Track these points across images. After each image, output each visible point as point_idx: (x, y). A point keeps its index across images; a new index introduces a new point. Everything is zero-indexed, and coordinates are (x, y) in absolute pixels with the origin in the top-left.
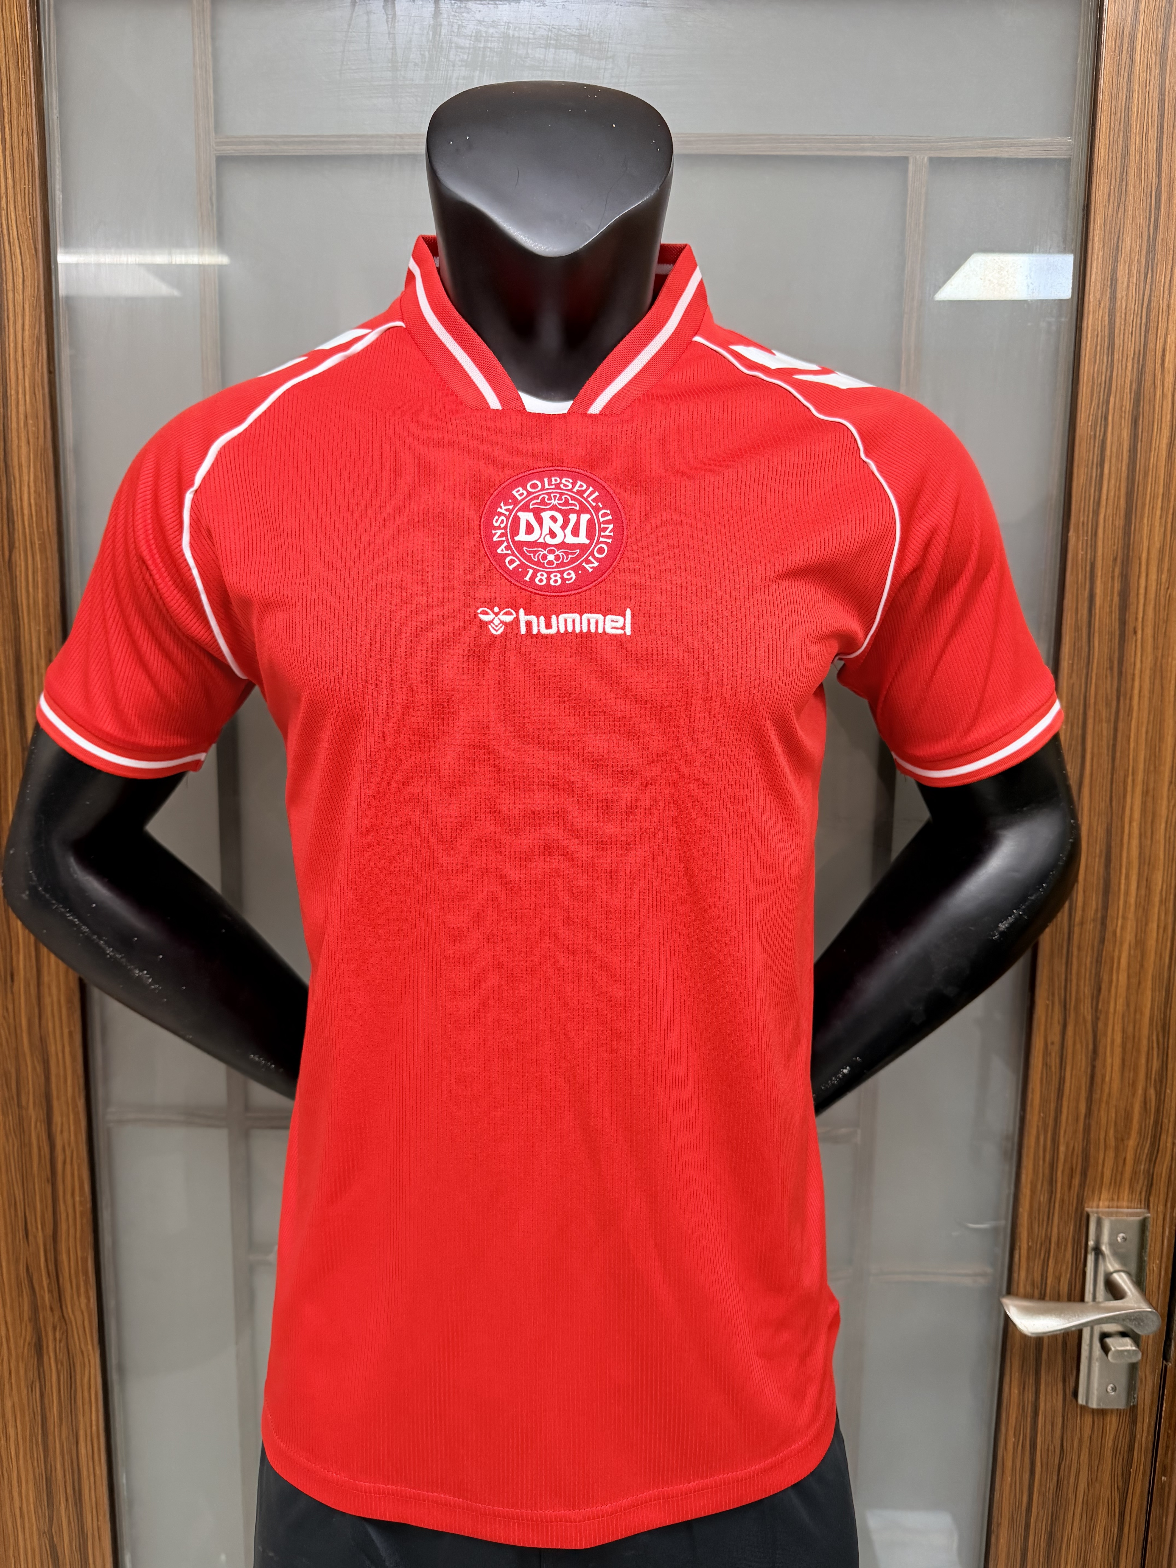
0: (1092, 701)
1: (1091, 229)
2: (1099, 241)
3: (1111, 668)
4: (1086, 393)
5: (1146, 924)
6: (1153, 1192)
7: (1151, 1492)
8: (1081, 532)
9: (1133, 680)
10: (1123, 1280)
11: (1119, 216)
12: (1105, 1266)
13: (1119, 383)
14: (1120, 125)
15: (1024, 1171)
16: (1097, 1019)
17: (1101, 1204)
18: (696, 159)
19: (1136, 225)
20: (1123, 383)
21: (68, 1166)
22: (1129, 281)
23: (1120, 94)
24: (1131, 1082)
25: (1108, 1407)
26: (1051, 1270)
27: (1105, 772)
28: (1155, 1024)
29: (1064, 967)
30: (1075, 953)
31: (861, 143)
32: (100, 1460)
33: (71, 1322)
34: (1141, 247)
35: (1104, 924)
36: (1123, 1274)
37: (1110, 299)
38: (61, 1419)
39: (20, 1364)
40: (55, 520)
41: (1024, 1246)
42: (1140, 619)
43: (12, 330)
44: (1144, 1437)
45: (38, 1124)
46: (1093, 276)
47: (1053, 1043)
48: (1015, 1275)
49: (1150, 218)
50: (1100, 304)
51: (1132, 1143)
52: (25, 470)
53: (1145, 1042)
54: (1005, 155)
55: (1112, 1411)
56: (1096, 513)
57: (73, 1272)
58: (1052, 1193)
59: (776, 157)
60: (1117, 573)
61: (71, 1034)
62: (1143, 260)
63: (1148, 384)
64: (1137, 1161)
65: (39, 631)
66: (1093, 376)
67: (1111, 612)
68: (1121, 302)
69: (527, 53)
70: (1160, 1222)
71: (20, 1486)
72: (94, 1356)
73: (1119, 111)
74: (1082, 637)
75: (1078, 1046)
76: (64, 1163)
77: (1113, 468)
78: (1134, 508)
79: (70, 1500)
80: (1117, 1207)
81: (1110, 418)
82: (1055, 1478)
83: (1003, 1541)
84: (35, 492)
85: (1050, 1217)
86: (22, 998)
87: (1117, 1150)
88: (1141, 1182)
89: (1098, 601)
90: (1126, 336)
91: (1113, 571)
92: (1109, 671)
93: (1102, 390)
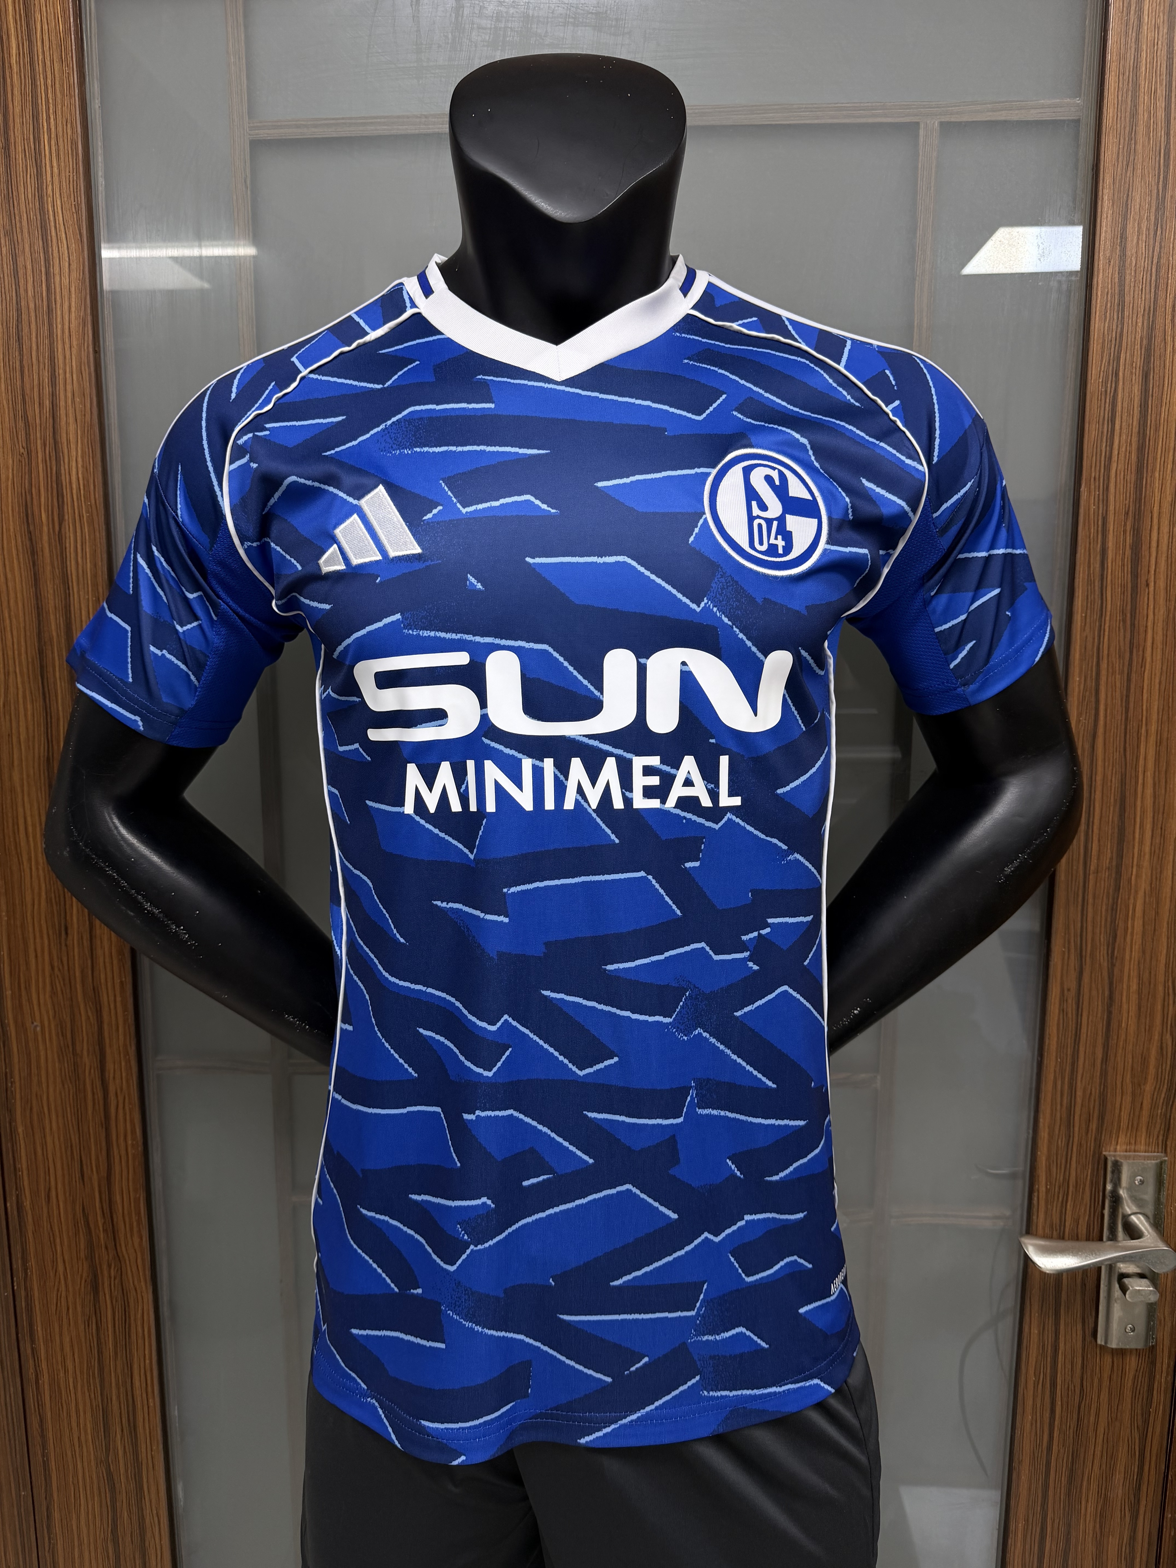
0: (1106, 652)
1: (1101, 188)
2: (1109, 200)
3: (1124, 621)
4: (1097, 351)
5: (1161, 872)
6: (1171, 1136)
7: (1171, 1432)
8: (1092, 487)
9: (1146, 631)
10: (1140, 1222)
11: (1128, 175)
12: (1123, 1208)
13: (1129, 339)
14: (1128, 85)
15: (1041, 1115)
16: (1113, 965)
17: (1118, 1147)
18: (712, 131)
19: (1145, 183)
20: (1133, 340)
21: (121, 1111)
22: (1138, 239)
23: (1128, 54)
24: (1147, 1028)
25: (1127, 1347)
26: (1069, 1213)
27: (1119, 722)
29: (1079, 916)
30: (1091, 901)
31: (873, 110)
32: (153, 1392)
33: (125, 1261)
34: (1150, 204)
35: (1119, 873)
36: (1142, 1217)
37: (1120, 254)
38: (116, 1353)
39: (78, 1300)
40: (101, 493)
41: (1043, 1189)
42: (1152, 572)
43: (59, 313)
44: (1163, 1375)
45: (92, 1071)
46: (1103, 235)
47: (1069, 990)
48: (1034, 1217)
49: (1159, 176)
50: (1110, 262)
51: (1149, 1087)
52: (73, 446)
53: (1161, 988)
54: (1015, 118)
55: (1131, 1350)
56: (1108, 468)
57: (126, 1212)
58: (1069, 1136)
59: (789, 126)
60: (1128, 528)
61: (121, 985)
62: (1153, 218)
63: (1158, 340)
64: (1154, 1106)
66: (1104, 332)
67: (1123, 565)
68: (1131, 260)
69: (546, 32)
71: (78, 1417)
72: (147, 1292)
73: (1127, 71)
74: (1094, 591)
75: (1094, 993)
76: (117, 1107)
77: (1124, 424)
78: (1145, 462)
79: (125, 1431)
80: (1135, 1151)
81: (1121, 374)
82: (1075, 1416)
83: (1024, 1477)
84: (83, 466)
85: (1068, 1160)
86: (76, 950)
87: (1133, 1094)
88: (1158, 1126)
89: (1110, 554)
90: (1136, 293)
91: (1125, 525)
92: (1121, 623)
93: (1113, 346)
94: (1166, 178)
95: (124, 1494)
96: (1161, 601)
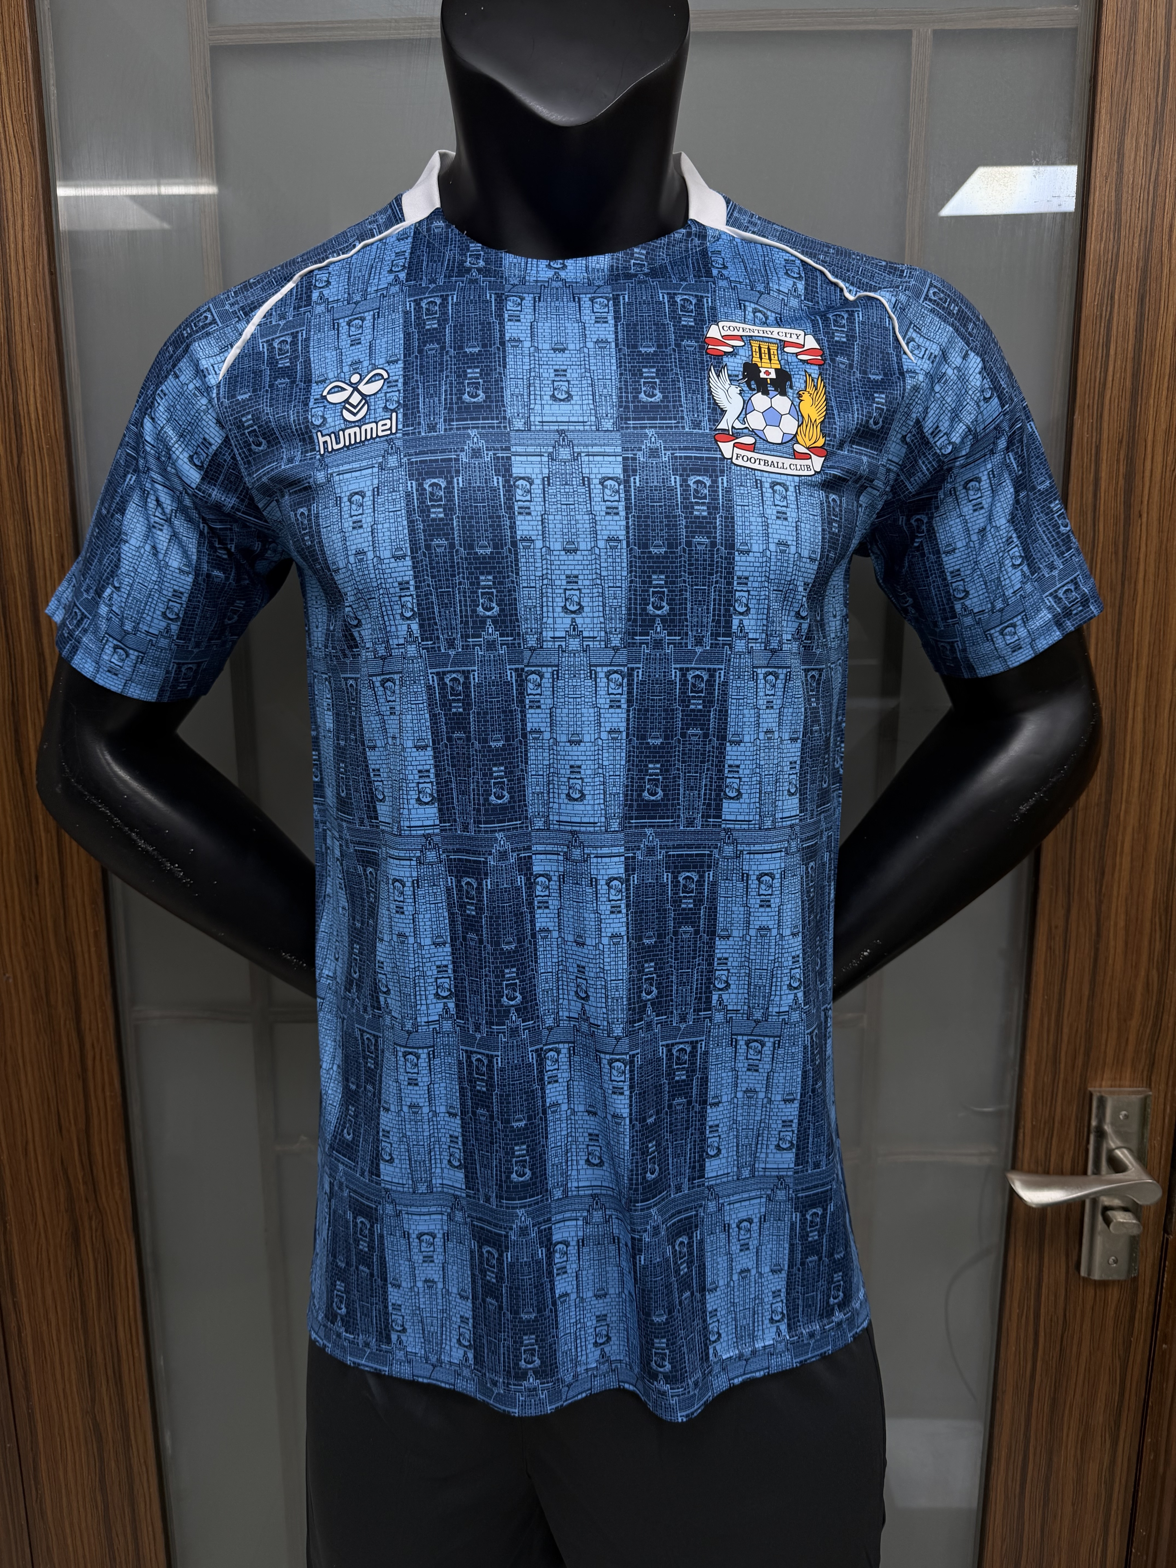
1: (1098, 100)
2: (1106, 114)
3: (1116, 553)
4: (1091, 273)
5: (1150, 808)
6: (1155, 1070)
7: (1151, 1360)
8: (1086, 417)
9: (1138, 563)
10: (1124, 1156)
11: (1126, 87)
12: (1108, 1143)
13: (1125, 262)
15: (1027, 1052)
16: (1101, 902)
17: (1104, 1083)
19: (1144, 96)
20: (1129, 262)
21: (98, 1063)
22: (1136, 154)
24: (1134, 963)
25: (1110, 1278)
26: (1054, 1150)
27: (1110, 656)
28: (1158, 906)
29: (1068, 852)
30: (1079, 839)
31: (864, 16)
32: (138, 1343)
33: (106, 1212)
34: (1148, 118)
35: (1107, 809)
36: (1126, 1152)
37: (1117, 173)
41: (1028, 1125)
42: (1146, 502)
43: (12, 232)
44: (1144, 1307)
46: (1100, 150)
47: (1056, 927)
48: (1019, 1153)
49: (1158, 88)
50: (1106, 179)
51: (1134, 1023)
53: (1147, 925)
54: (1009, 25)
55: (1113, 1282)
56: (1102, 395)
57: (106, 1165)
58: (1055, 1073)
59: (778, 33)
60: (1122, 457)
62: (1151, 133)
63: (1155, 261)
64: (1139, 1041)
65: (50, 536)
66: (1099, 256)
67: (1116, 495)
68: (1128, 177)
70: (1162, 1100)
71: (62, 1369)
72: (129, 1243)
74: (1086, 522)
75: (1082, 930)
76: (94, 1059)
77: (1119, 352)
78: (1140, 388)
79: (110, 1382)
80: (1120, 1086)
81: (1116, 297)
82: (1058, 1348)
83: (1007, 1406)
84: (41, 395)
85: (1053, 1097)
86: (48, 900)
87: (1119, 1030)
88: (1143, 1060)
89: (1103, 484)
90: (1133, 211)
91: (1119, 454)
92: (1114, 555)
93: (1108, 270)
94: (1165, 90)
95: (111, 1443)
96: (1154, 532)
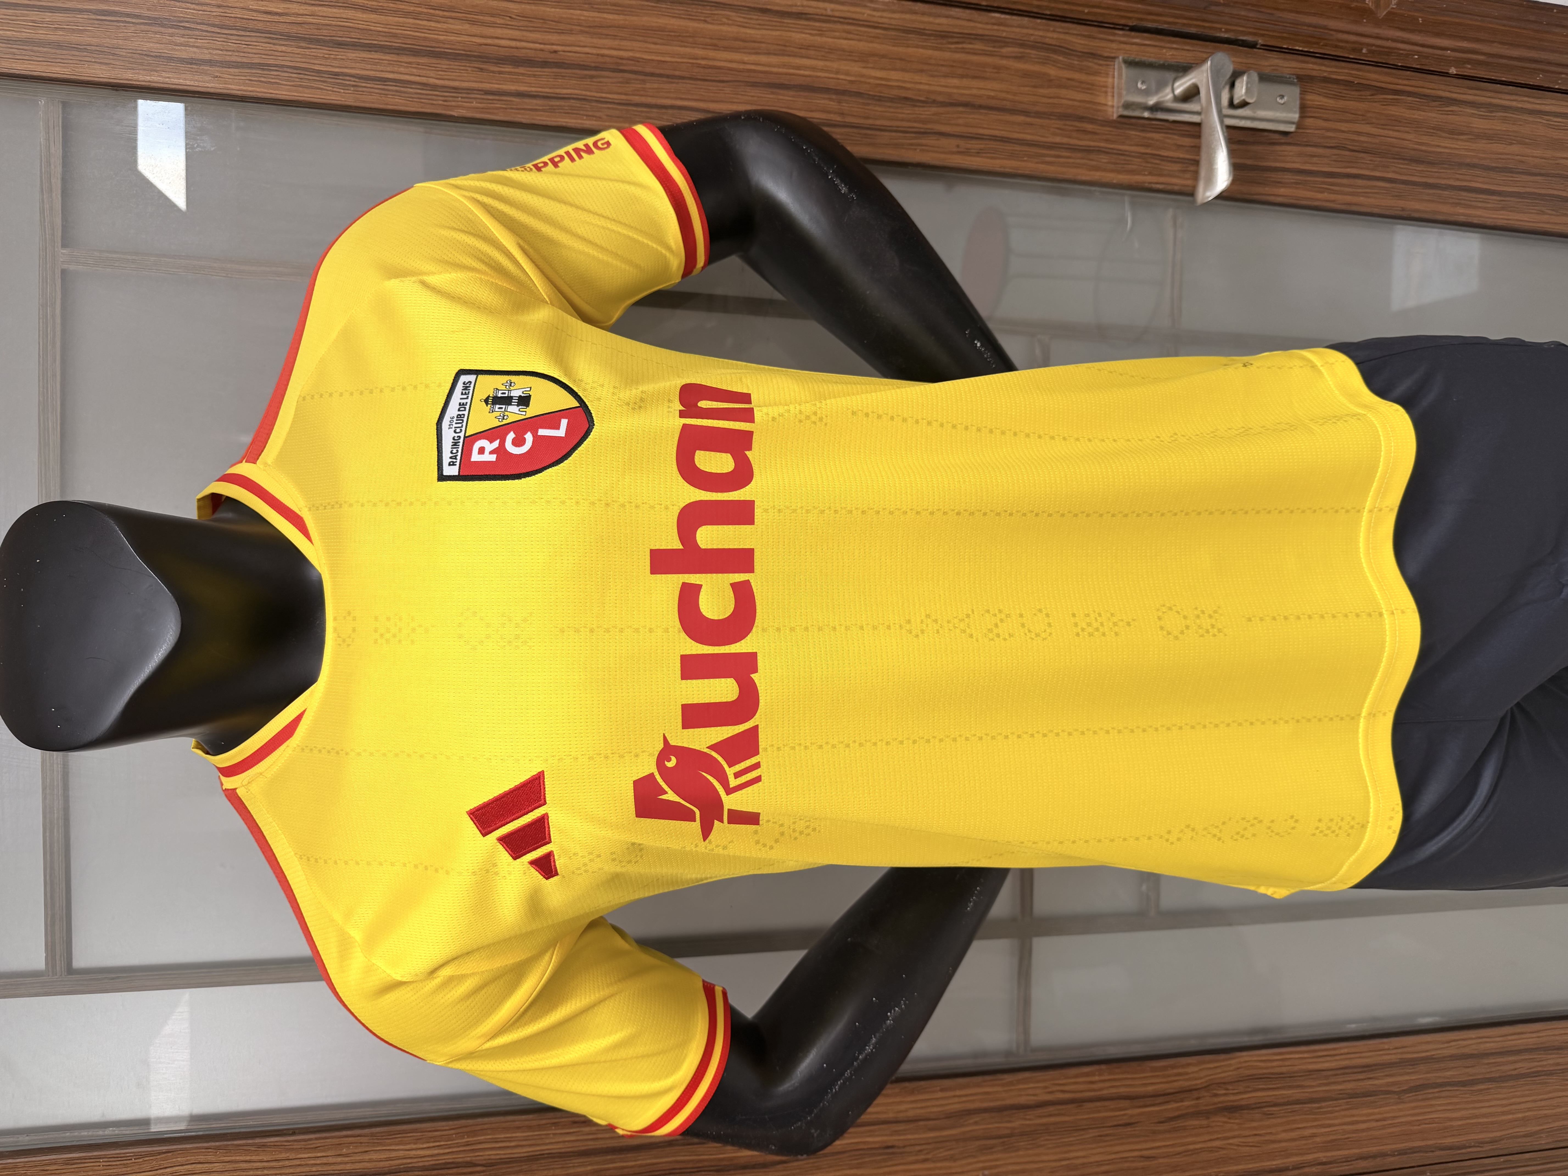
0: (623, 97)
2: (151, 76)
3: (592, 77)
4: (310, 94)
5: (843, 50)
6: (1099, 52)
7: (1377, 64)
8: (453, 103)
9: (603, 55)
10: (1181, 86)
11: (124, 54)
12: (1167, 101)
13: (300, 60)
14: (26, 50)
15: (1079, 178)
16: (934, 102)
17: (1110, 103)
19: (133, 36)
20: (300, 56)
21: (1068, 1088)
22: (192, 46)
24: (995, 71)
25: (1298, 103)
26: (1171, 154)
27: (693, 86)
28: (939, 46)
29: (883, 133)
30: (870, 122)
32: (1334, 1049)
33: (1209, 1080)
34: (156, 33)
35: (844, 92)
36: (1177, 84)
37: (211, 66)
38: (1298, 1086)
39: (1247, 1126)
41: (1149, 179)
42: (542, 46)
44: (1325, 69)
45: (1028, 1117)
46: (188, 83)
47: (958, 146)
48: (1176, 188)
49: (126, 22)
50: (217, 77)
51: (1052, 72)
52: (394, 1154)
53: (957, 56)
54: (59, 169)
55: (1302, 99)
56: (434, 87)
57: (1164, 1080)
58: (1099, 151)
59: (62, 406)
60: (496, 69)
61: (942, 1090)
62: (171, 31)
63: (300, 30)
64: (1070, 67)
65: (553, 1134)
66: (293, 86)
67: (534, 76)
68: (215, 54)
70: (1128, 47)
71: (1357, 1122)
72: (1239, 1057)
73: (12, 50)
75: (960, 121)
76: (1063, 1092)
77: (388, 69)
78: (428, 49)
79: (1370, 1076)
80: (1113, 88)
81: (337, 70)
82: (1362, 155)
83: (1417, 206)
84: (415, 1144)
85: (1122, 153)
86: (909, 1137)
87: (1059, 87)
88: (1090, 64)
89: (523, 88)
90: (250, 51)
91: (493, 72)
92: (594, 80)
93: (306, 77)
94: (128, 15)
95: (1428, 1075)
96: (572, 38)
